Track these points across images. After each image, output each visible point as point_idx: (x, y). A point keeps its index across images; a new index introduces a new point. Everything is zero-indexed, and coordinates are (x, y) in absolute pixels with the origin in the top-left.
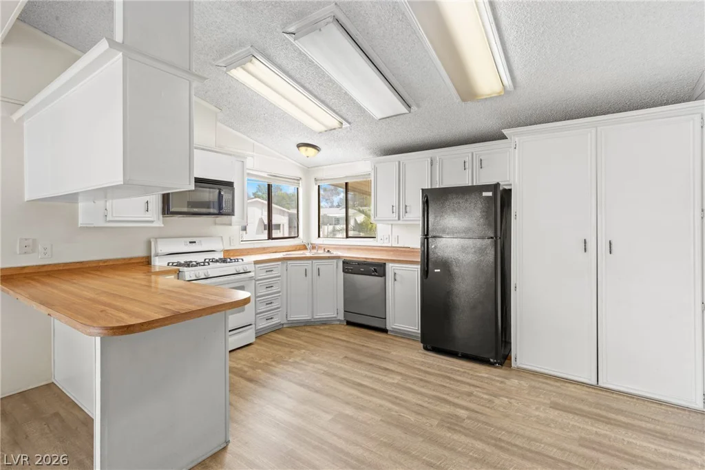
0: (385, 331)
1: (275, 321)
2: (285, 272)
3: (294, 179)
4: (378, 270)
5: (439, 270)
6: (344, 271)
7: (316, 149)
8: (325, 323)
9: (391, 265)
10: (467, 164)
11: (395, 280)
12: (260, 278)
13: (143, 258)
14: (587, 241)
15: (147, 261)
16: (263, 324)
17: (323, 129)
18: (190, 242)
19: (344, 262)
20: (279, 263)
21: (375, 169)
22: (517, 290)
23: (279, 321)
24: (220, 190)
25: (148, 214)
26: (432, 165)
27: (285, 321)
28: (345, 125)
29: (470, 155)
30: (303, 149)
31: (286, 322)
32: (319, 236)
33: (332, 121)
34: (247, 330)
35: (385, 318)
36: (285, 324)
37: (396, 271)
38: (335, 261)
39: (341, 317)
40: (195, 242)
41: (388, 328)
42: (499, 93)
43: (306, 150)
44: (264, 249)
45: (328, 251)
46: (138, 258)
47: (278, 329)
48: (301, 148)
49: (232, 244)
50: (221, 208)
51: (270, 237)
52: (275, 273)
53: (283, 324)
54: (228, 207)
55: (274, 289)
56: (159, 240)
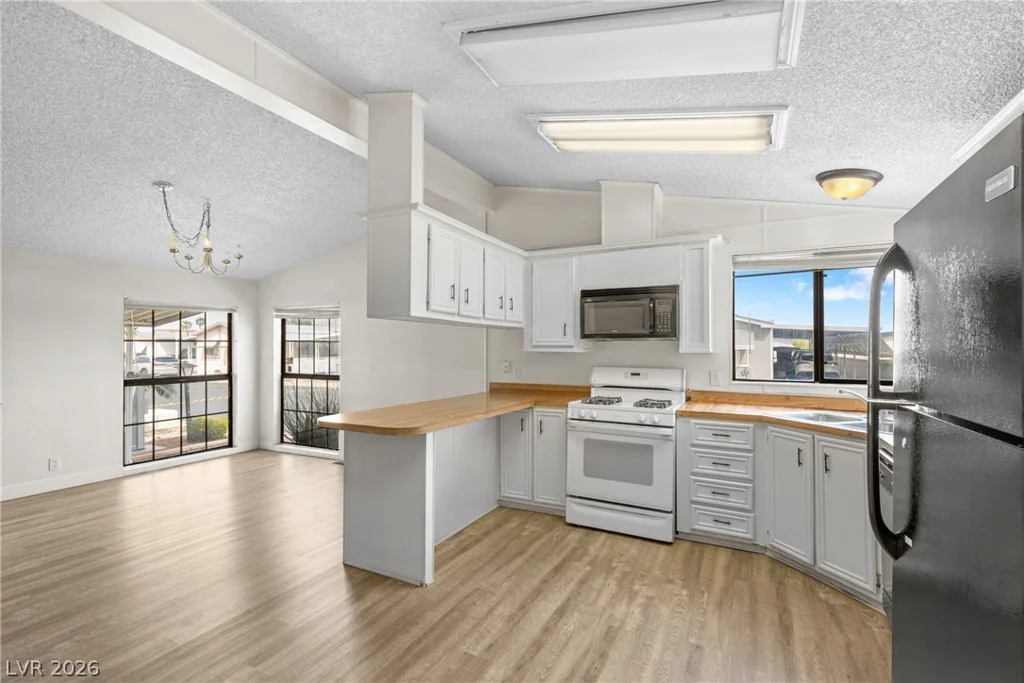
1: (739, 531)
12: (696, 442)
15: (587, 390)
16: (706, 525)
18: (632, 374)
20: (749, 425)
25: (566, 338)
36: (769, 549)
40: (640, 374)
49: (713, 383)
50: (653, 327)
51: (819, 377)
52: (735, 441)
53: (765, 548)
54: (663, 325)
55: (733, 472)
56: (595, 369)
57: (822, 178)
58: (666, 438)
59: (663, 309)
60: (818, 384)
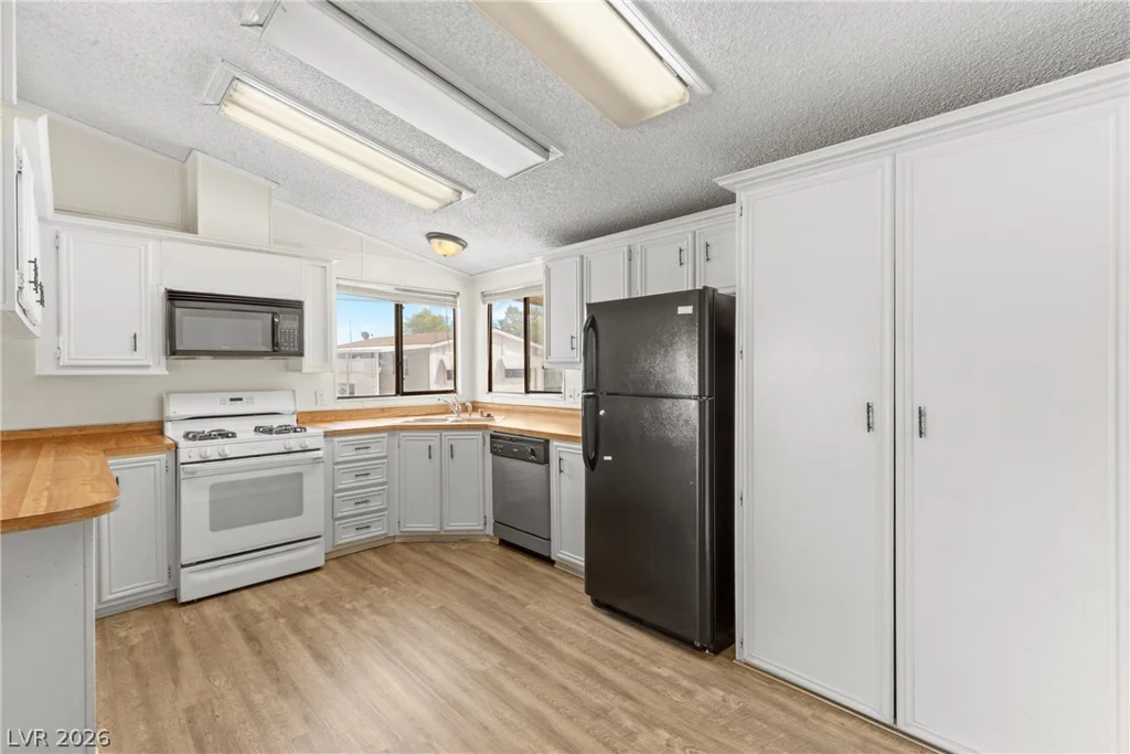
0: (549, 561)
1: (376, 531)
2: (397, 449)
3: (445, 295)
4: (536, 451)
5: (610, 458)
6: (492, 451)
7: (458, 243)
8: (465, 540)
9: (555, 443)
10: (684, 254)
11: (561, 471)
12: (340, 459)
13: (151, 423)
14: (875, 408)
15: (157, 429)
16: (348, 537)
17: (435, 205)
18: (232, 400)
19: (492, 437)
20: (386, 435)
21: (548, 272)
22: (745, 503)
23: (383, 532)
24: (274, 314)
25: (137, 355)
26: (630, 260)
27: (394, 532)
28: (466, 195)
29: (690, 236)
30: (435, 241)
31: (398, 533)
32: (490, 390)
33: (444, 191)
34: (308, 546)
35: (549, 539)
36: (399, 536)
37: (563, 456)
38: (480, 433)
39: (490, 530)
40: (241, 399)
41: (553, 558)
42: (680, 101)
43: (440, 244)
44: (382, 410)
45: (489, 415)
46: (142, 424)
47: (381, 547)
48: (433, 241)
49: (319, 402)
50: (275, 344)
51: (399, 391)
52: (374, 451)
53: (394, 537)
54: (289, 343)
55: (373, 479)
56: (172, 396)
57: (431, 236)
58: (317, 461)
59: (287, 323)
60: (399, 397)
